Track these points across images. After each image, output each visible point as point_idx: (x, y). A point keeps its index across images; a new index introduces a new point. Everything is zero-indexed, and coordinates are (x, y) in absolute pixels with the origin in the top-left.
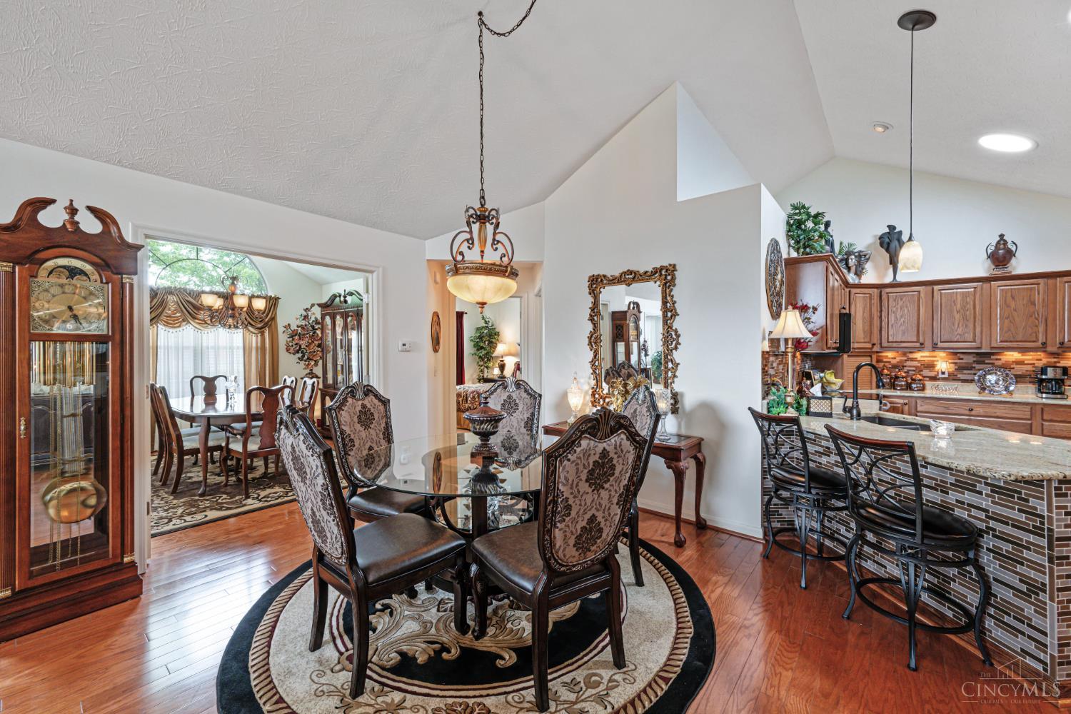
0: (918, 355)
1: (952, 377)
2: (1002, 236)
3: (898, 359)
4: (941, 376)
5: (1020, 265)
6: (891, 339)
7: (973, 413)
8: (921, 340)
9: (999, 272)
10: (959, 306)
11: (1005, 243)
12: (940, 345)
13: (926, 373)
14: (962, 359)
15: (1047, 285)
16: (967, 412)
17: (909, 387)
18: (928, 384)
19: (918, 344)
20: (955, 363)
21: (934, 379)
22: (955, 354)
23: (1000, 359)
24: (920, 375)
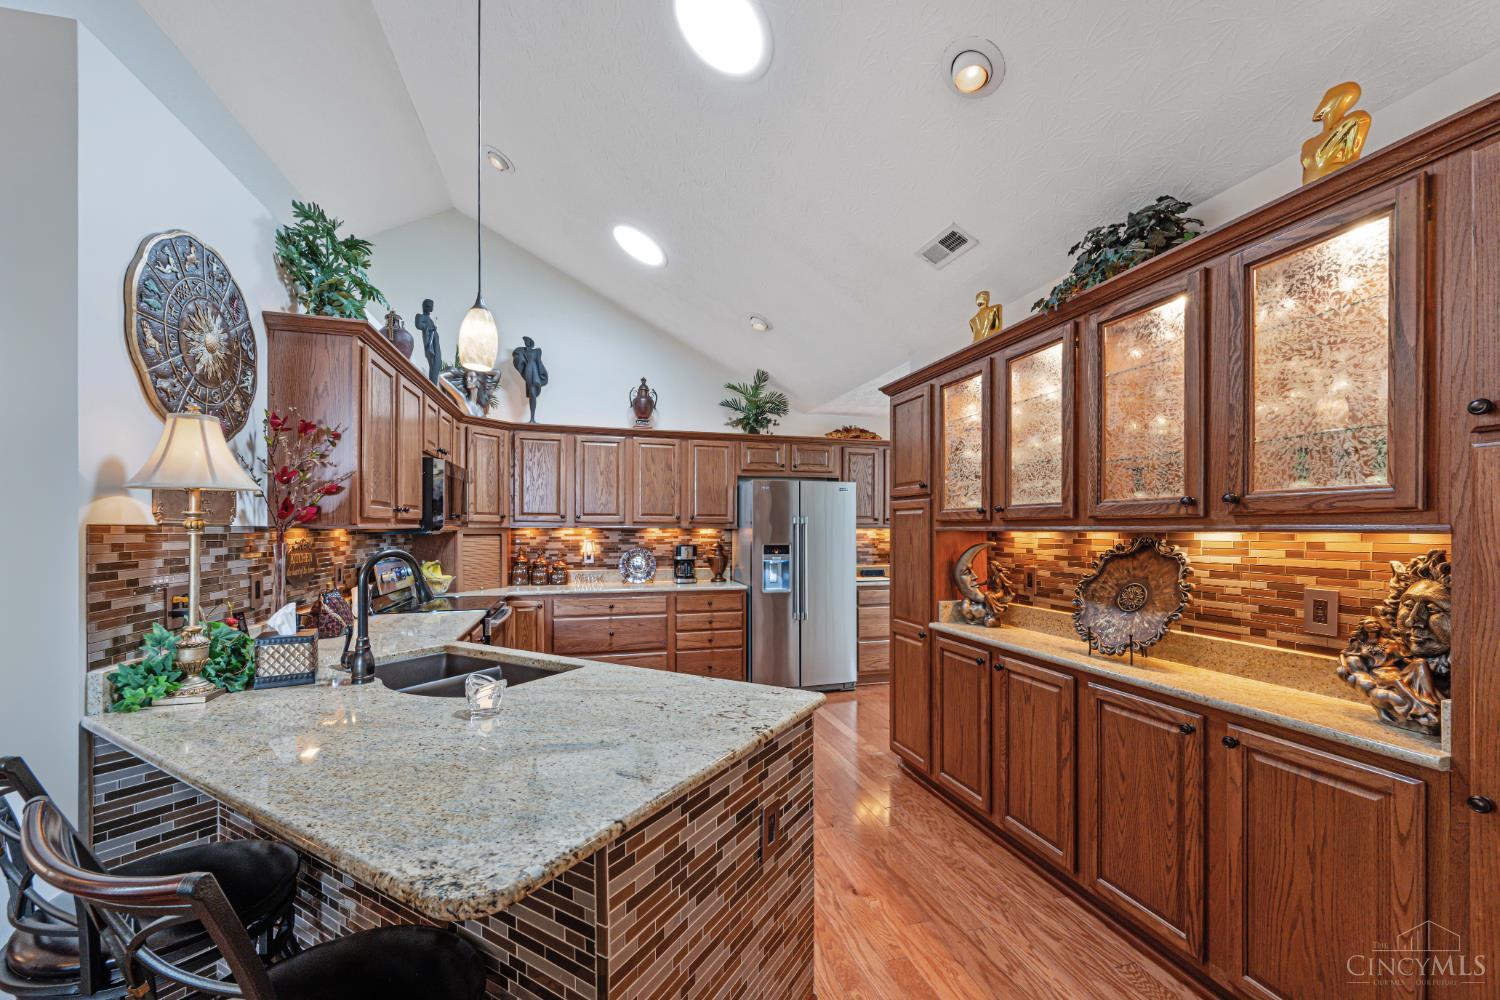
0: (562, 534)
1: (599, 563)
2: (644, 380)
3: (539, 539)
4: (587, 561)
5: (662, 420)
6: (526, 510)
7: (614, 611)
8: (562, 513)
9: (641, 427)
10: (602, 465)
11: (647, 390)
12: (584, 518)
13: (571, 557)
14: (607, 538)
15: (680, 445)
16: (608, 611)
17: (549, 581)
18: (573, 572)
19: (558, 518)
20: (601, 543)
21: (579, 565)
22: (602, 531)
23: (642, 537)
24: (563, 561)
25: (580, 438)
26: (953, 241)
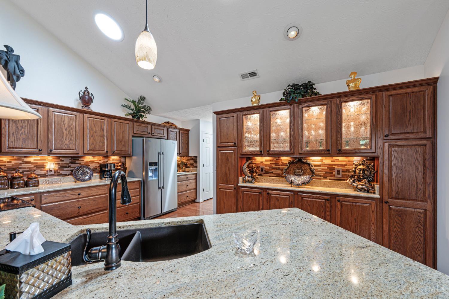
0: (32, 159)
1: (57, 173)
2: (86, 88)
3: (13, 162)
4: (49, 173)
5: (94, 107)
6: (11, 145)
7: (80, 196)
8: (39, 148)
9: (85, 109)
10: (66, 125)
11: (89, 93)
12: (54, 151)
13: (38, 172)
14: (63, 161)
15: (107, 120)
16: (77, 197)
17: (26, 185)
18: (41, 180)
19: (37, 150)
20: (59, 164)
21: (44, 176)
22: (58, 157)
23: (83, 161)
24: (35, 174)
25: (51, 109)
26: (253, 74)
